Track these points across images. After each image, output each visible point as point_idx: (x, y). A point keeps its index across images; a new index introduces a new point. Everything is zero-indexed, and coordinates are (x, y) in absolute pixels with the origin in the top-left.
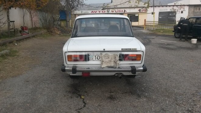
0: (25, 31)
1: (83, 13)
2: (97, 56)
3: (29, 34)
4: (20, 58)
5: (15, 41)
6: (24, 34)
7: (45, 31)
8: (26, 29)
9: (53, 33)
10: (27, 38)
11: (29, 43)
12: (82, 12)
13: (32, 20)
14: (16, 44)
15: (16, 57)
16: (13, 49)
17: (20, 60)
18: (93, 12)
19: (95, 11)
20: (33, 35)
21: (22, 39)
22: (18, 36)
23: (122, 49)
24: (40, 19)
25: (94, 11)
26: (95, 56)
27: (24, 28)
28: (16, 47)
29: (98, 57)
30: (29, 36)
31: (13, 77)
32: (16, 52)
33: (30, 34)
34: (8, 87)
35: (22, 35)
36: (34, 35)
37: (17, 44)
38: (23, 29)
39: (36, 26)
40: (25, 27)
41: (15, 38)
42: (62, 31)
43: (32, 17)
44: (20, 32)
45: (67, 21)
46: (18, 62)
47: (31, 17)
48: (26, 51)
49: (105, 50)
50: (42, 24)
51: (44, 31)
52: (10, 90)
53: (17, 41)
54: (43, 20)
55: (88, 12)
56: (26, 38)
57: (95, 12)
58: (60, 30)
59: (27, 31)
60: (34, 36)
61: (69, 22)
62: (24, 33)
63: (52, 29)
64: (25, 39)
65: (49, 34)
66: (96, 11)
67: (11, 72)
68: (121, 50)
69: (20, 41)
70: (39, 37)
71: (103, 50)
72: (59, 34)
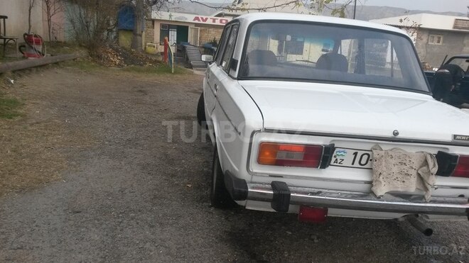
0: (34, 46)
1: (173, 19)
2: (360, 153)
3: (44, 55)
4: (32, 125)
5: (10, 73)
6: (30, 55)
7: (84, 52)
8: (38, 43)
9: (102, 61)
10: (41, 66)
11: (46, 82)
12: (170, 16)
13: (49, 20)
14: (12, 81)
15: (17, 119)
16: (6, 94)
17: (33, 131)
18: (199, 20)
19: (204, 17)
20: (54, 61)
21: (26, 69)
22: (16, 59)
23: (455, 136)
24: (72, 21)
25: (200, 17)
26: (356, 154)
27: (34, 38)
28: (12, 89)
29: (365, 157)
30: (45, 63)
31: (22, 190)
32: (15, 103)
33: (47, 58)
34: (14, 235)
35: (27, 58)
36: (58, 60)
37: (15, 80)
38: (29, 40)
39: (58, 37)
40: (36, 36)
41: (11, 64)
42: (125, 58)
43: (52, 12)
44: (21, 47)
45: (135, 34)
46: (28, 136)
47: (48, 13)
48: (44, 103)
49: (400, 136)
50: (77, 33)
51: (81, 53)
52: (21, 248)
53: (14, 72)
54: (78, 24)
55: (186, 19)
56: (36, 67)
57: (203, 20)
58: (120, 55)
59: (40, 48)
60: (57, 63)
61: (141, 36)
62: (32, 52)
63: (100, 51)
64: (34, 70)
65: (93, 61)
66: (206, 19)
67: (11, 173)
68: (450, 139)
69: (22, 74)
70: (69, 66)
71: (390, 135)
72: (119, 65)
